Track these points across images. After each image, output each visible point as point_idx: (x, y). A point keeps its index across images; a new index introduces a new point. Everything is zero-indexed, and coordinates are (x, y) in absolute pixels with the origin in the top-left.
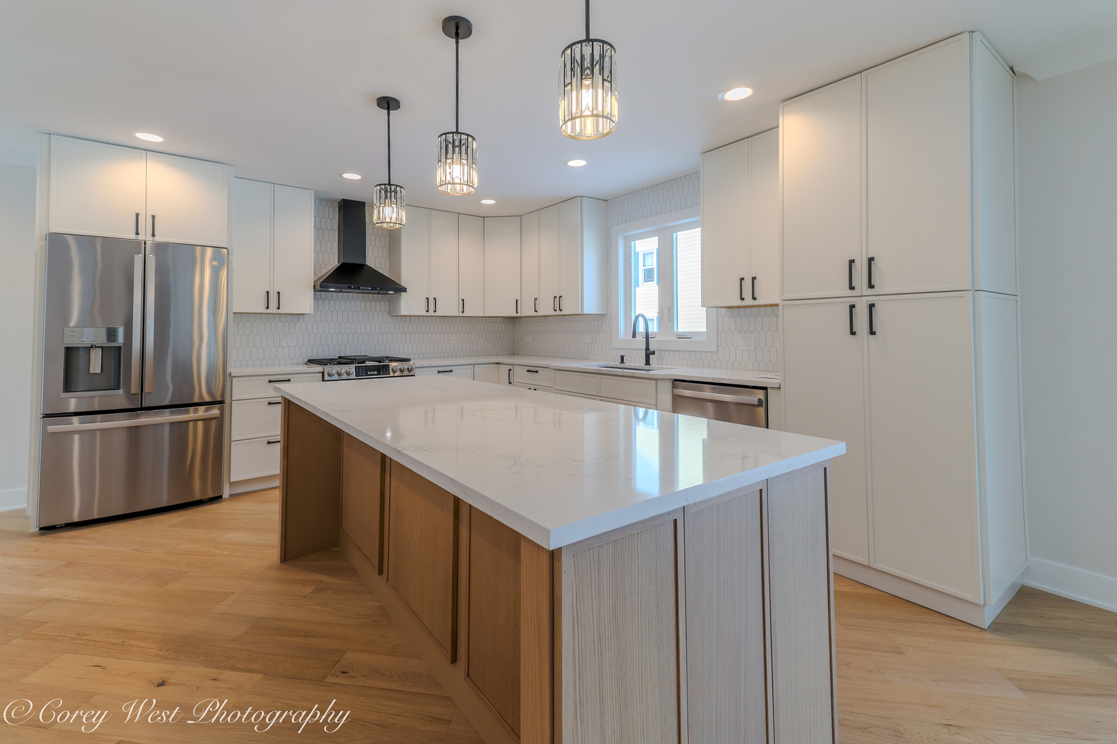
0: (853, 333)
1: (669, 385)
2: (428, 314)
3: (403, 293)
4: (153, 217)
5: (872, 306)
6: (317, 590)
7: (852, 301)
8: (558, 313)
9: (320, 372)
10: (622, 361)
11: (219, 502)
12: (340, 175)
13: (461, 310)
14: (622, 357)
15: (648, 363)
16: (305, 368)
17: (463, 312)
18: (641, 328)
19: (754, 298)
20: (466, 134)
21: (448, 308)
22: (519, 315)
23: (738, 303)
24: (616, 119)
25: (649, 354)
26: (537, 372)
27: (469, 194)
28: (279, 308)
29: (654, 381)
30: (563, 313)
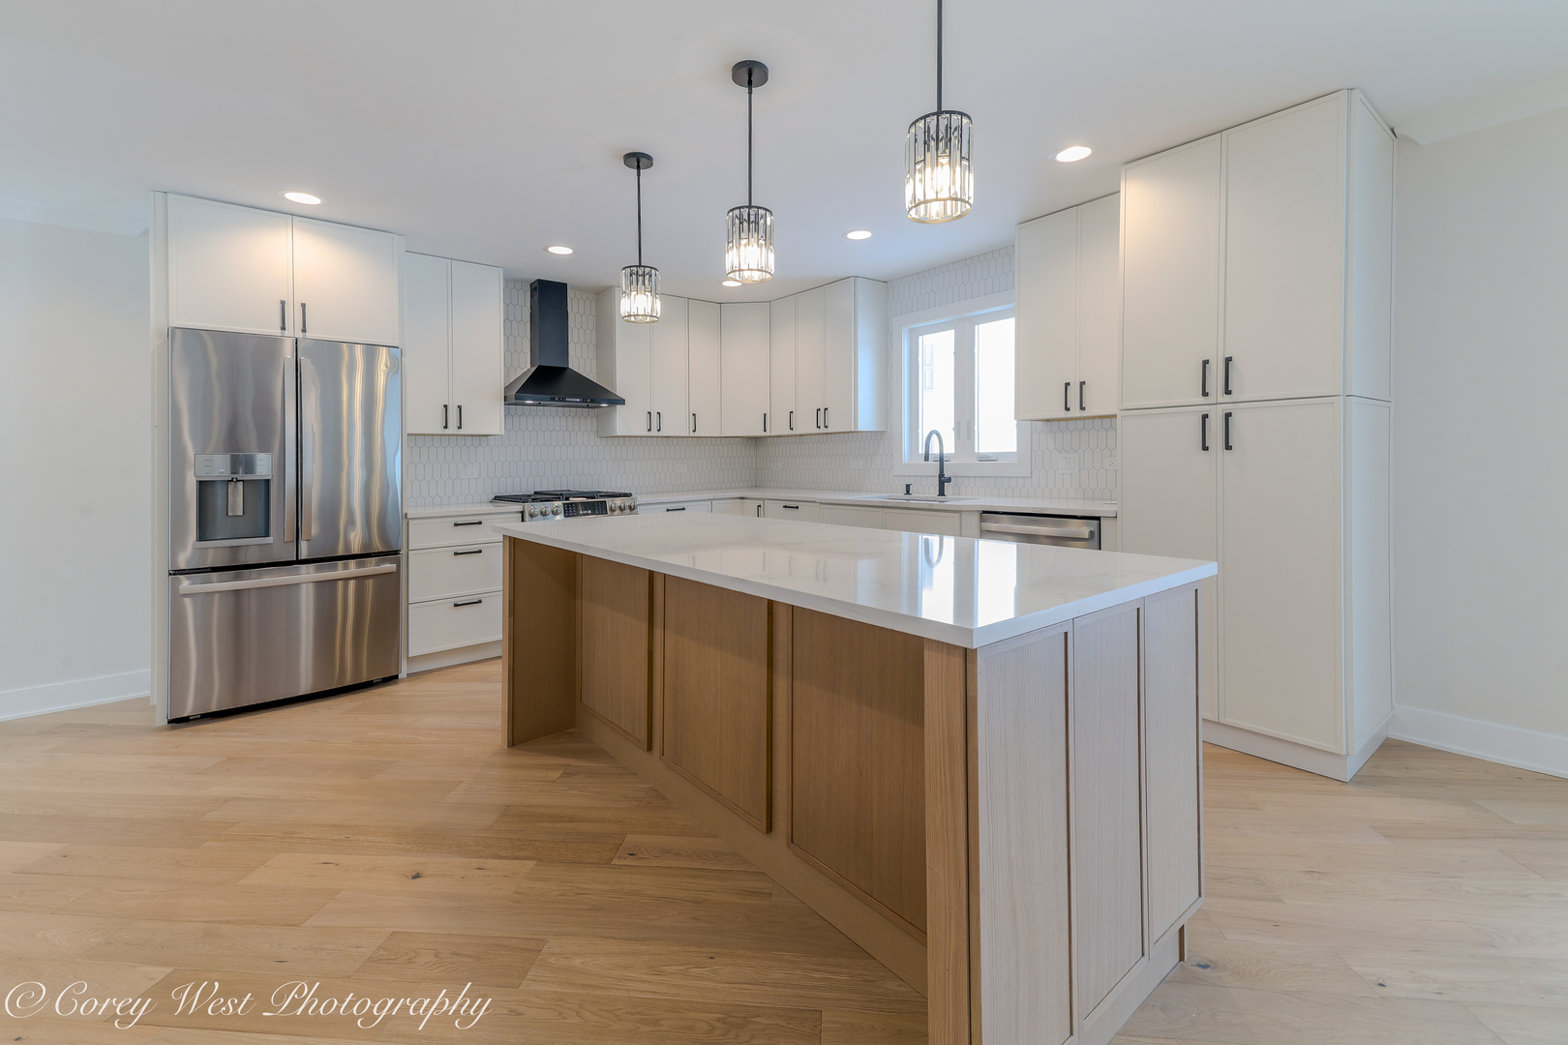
0: (1205, 448)
1: (976, 518)
2: (650, 434)
3: (618, 406)
4: (303, 306)
5: (1228, 415)
6: (566, 774)
7: (1205, 410)
8: (823, 430)
9: (518, 512)
10: (908, 492)
11: (396, 683)
12: (545, 249)
13: (692, 428)
14: (908, 486)
15: (942, 493)
16: (491, 508)
17: (694, 431)
18: (935, 450)
19: (1082, 408)
20: (764, 209)
21: (675, 425)
22: (767, 434)
23: (1063, 414)
24: (971, 201)
25: (943, 481)
26: (797, 507)
27: (762, 281)
28: (460, 427)
29: (957, 515)
30: (829, 430)
